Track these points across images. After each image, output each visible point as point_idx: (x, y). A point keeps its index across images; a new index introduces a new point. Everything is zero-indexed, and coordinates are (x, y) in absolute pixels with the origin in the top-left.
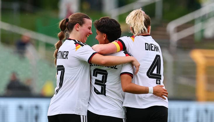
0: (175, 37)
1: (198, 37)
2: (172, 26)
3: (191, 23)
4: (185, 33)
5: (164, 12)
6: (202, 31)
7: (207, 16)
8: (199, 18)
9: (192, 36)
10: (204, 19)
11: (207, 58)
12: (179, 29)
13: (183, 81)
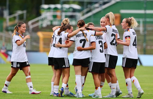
0: (31, 27)
1: (40, 27)
2: (30, 23)
3: (38, 21)
4: (35, 25)
5: (27, 17)
6: (42, 24)
7: (44, 19)
8: (41, 19)
9: (38, 26)
10: (42, 20)
11: (44, 35)
12: (33, 24)
13: (34, 44)
